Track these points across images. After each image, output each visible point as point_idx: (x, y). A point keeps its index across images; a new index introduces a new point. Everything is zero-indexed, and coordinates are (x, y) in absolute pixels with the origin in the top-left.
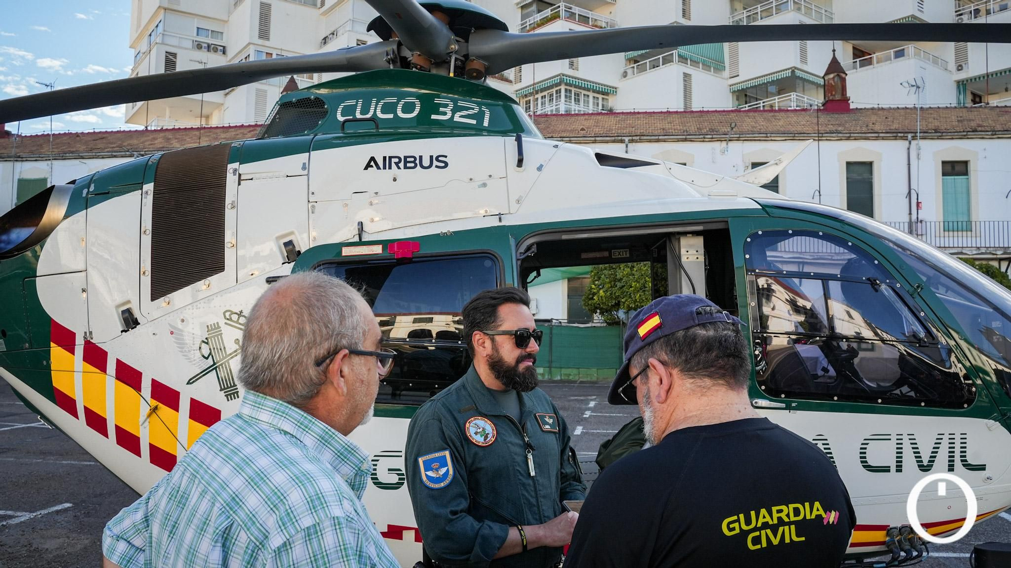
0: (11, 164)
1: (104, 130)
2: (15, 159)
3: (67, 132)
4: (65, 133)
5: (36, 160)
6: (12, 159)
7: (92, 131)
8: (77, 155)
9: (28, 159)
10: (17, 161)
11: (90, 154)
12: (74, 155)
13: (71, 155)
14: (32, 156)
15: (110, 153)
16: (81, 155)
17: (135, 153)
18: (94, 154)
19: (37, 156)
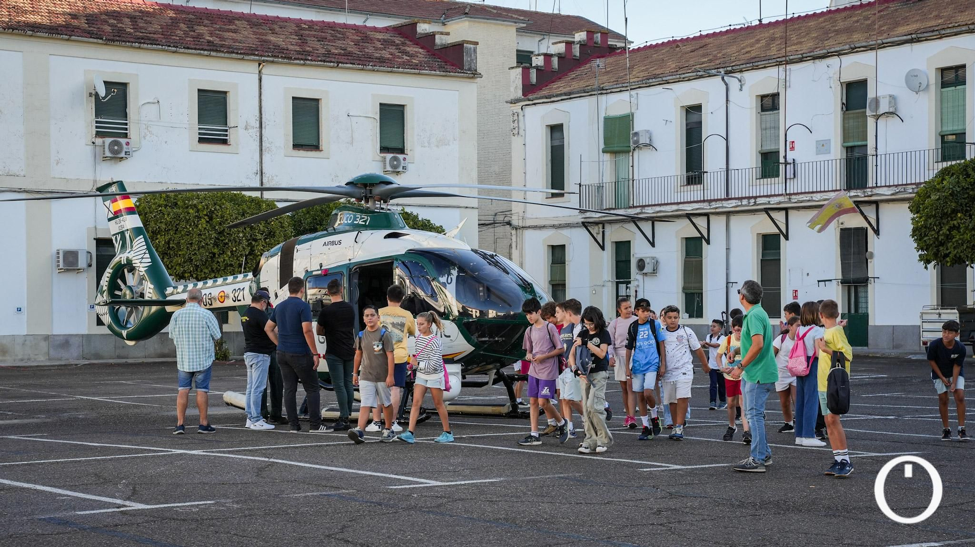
0: (594, 98)
1: (711, 32)
2: (599, 92)
3: (671, 39)
4: (669, 41)
5: (621, 91)
6: (595, 93)
7: (698, 34)
8: (660, 79)
9: (613, 90)
10: (601, 94)
11: (674, 77)
12: (657, 80)
13: (654, 80)
14: (615, 86)
15: (695, 74)
16: (664, 79)
17: (721, 70)
18: (678, 76)
19: (620, 85)
